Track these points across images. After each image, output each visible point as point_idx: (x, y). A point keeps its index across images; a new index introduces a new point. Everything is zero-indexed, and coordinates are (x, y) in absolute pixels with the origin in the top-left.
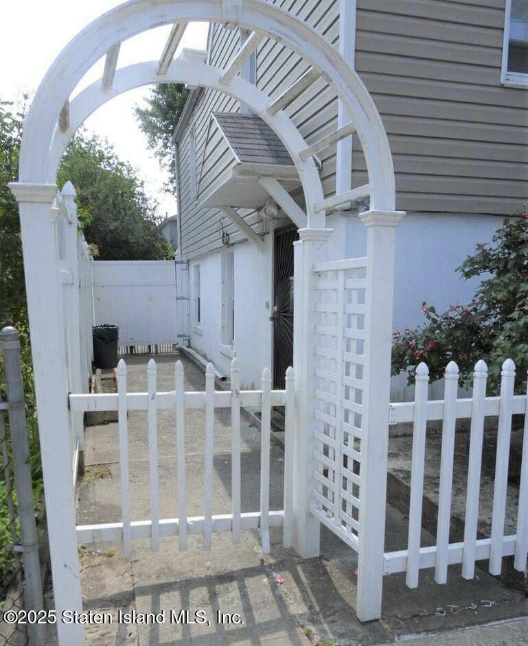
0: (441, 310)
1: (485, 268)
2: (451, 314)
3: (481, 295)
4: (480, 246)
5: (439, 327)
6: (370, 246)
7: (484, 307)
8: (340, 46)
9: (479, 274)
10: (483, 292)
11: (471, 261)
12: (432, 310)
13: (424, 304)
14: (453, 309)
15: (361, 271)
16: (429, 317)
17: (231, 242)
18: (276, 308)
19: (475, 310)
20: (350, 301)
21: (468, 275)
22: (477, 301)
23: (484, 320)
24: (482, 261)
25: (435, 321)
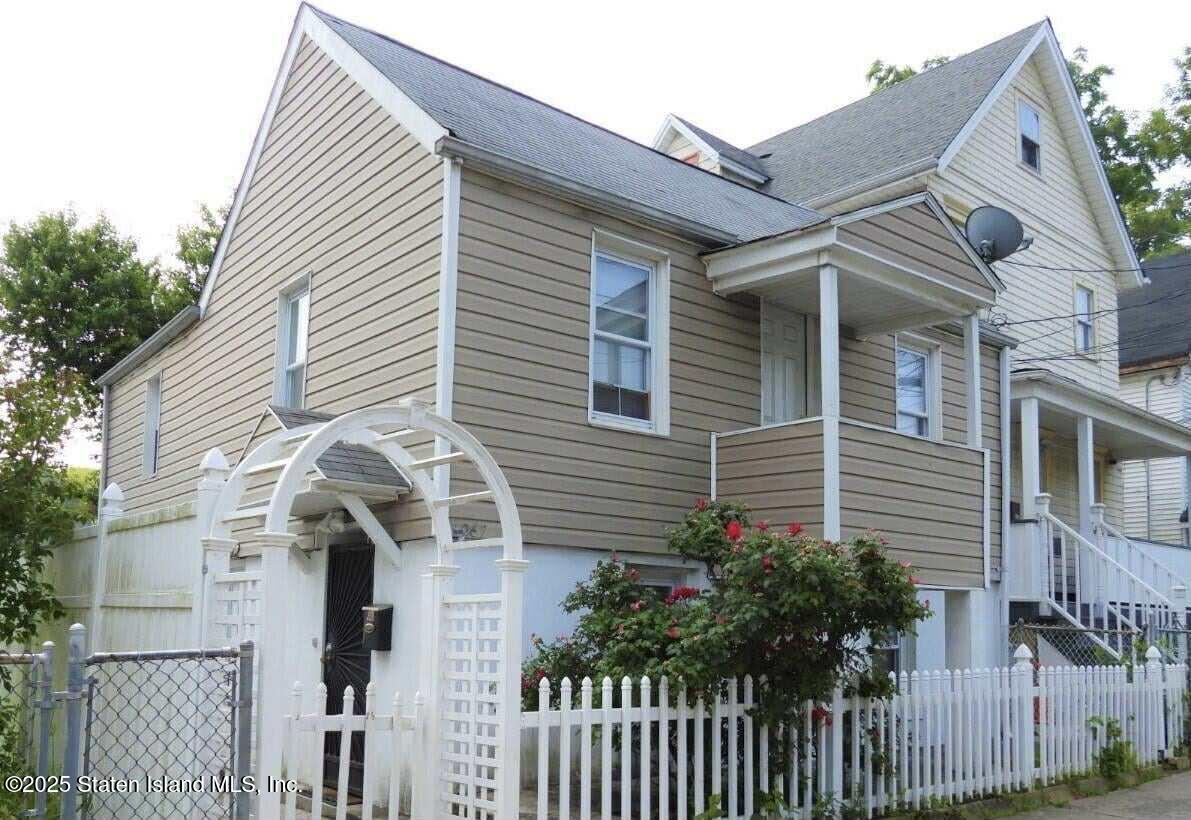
0: (548, 642)
1: (584, 603)
2: (557, 645)
3: (581, 629)
4: (578, 584)
5: (547, 658)
6: (505, 586)
7: (585, 640)
8: (438, 374)
9: (578, 609)
10: (583, 626)
11: (572, 597)
12: (540, 641)
13: (533, 635)
14: (558, 640)
15: (495, 605)
16: (539, 648)
17: (241, 554)
18: (329, 647)
19: (576, 643)
20: (482, 629)
21: (569, 610)
22: (577, 634)
23: (585, 652)
24: (580, 598)
25: (542, 651)
